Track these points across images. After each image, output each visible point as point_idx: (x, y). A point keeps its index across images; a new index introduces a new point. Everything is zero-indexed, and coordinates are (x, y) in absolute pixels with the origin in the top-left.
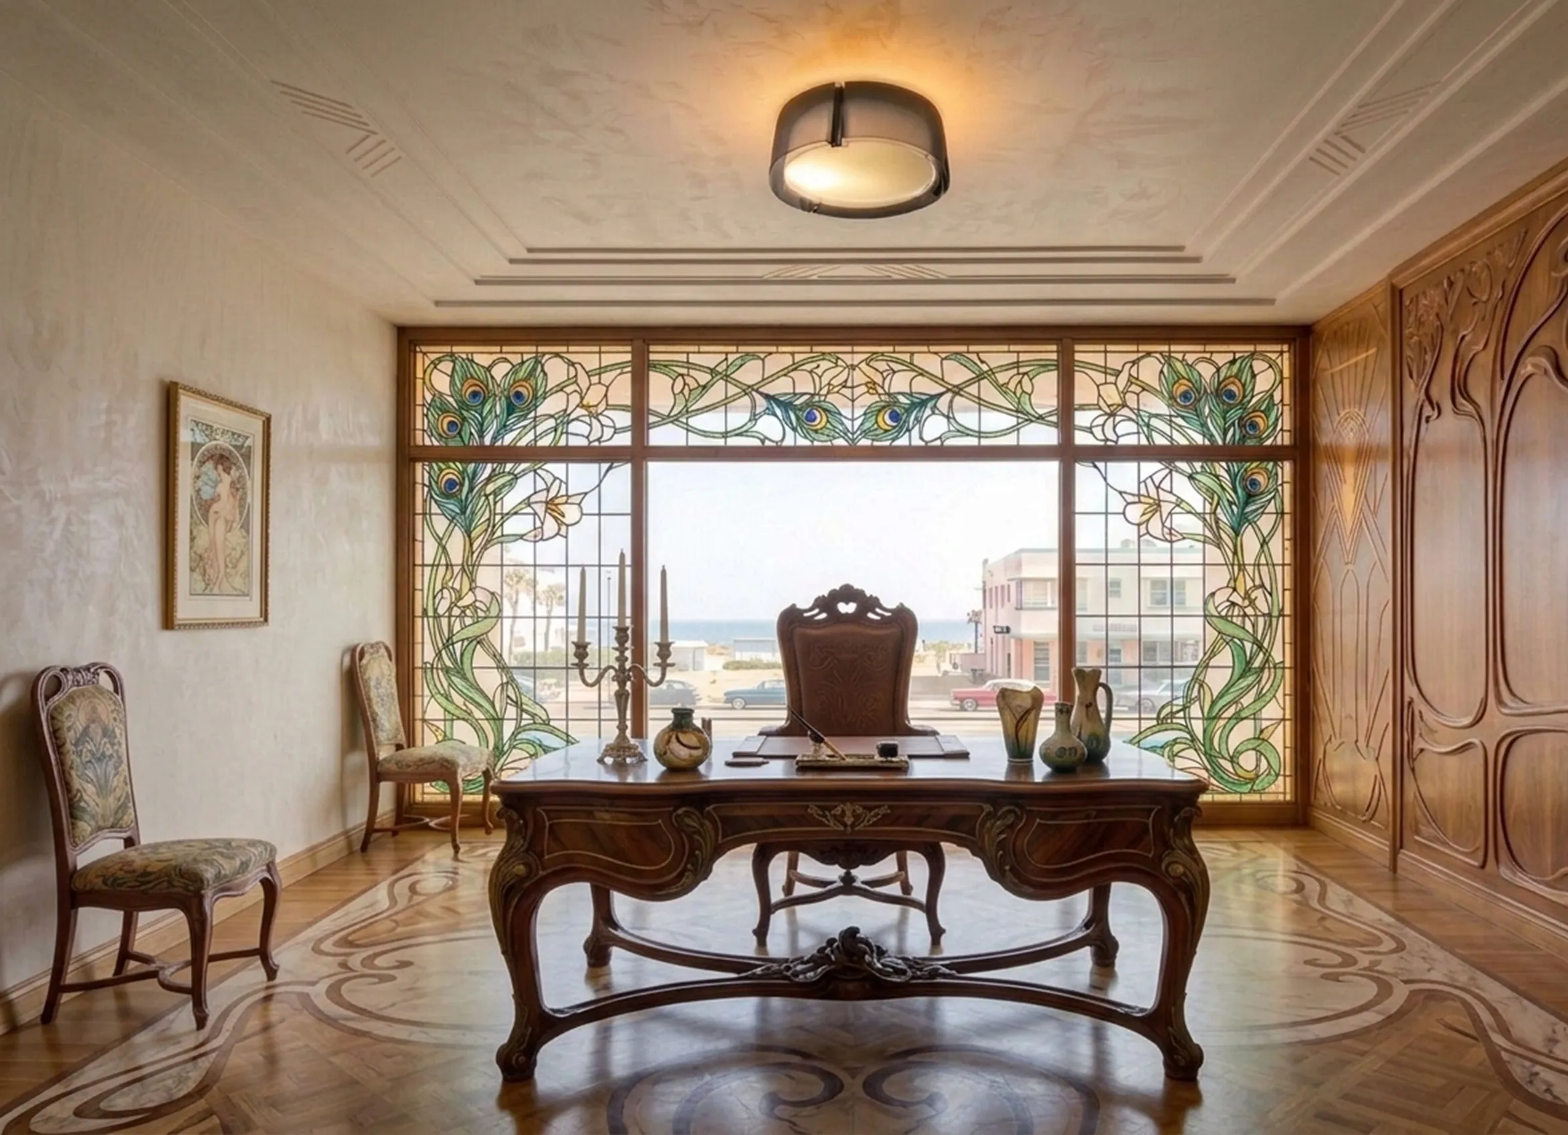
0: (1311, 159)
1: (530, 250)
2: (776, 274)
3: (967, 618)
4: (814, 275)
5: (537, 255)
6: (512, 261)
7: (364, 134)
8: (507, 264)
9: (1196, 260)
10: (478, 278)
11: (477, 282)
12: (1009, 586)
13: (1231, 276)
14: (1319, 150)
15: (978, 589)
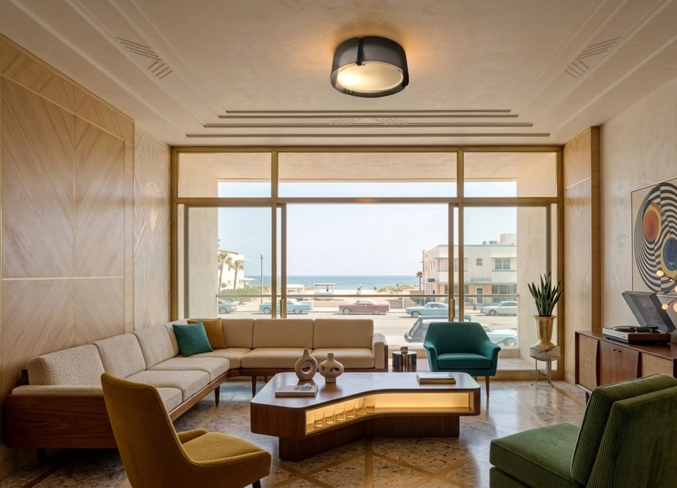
0: (566, 71)
1: (227, 112)
2: (334, 122)
3: (417, 275)
4: (350, 122)
5: (231, 114)
6: (220, 117)
7: (155, 61)
8: (218, 118)
9: (516, 116)
10: (205, 124)
11: (205, 126)
12: (434, 262)
13: (531, 123)
14: (573, 64)
15: (421, 262)
